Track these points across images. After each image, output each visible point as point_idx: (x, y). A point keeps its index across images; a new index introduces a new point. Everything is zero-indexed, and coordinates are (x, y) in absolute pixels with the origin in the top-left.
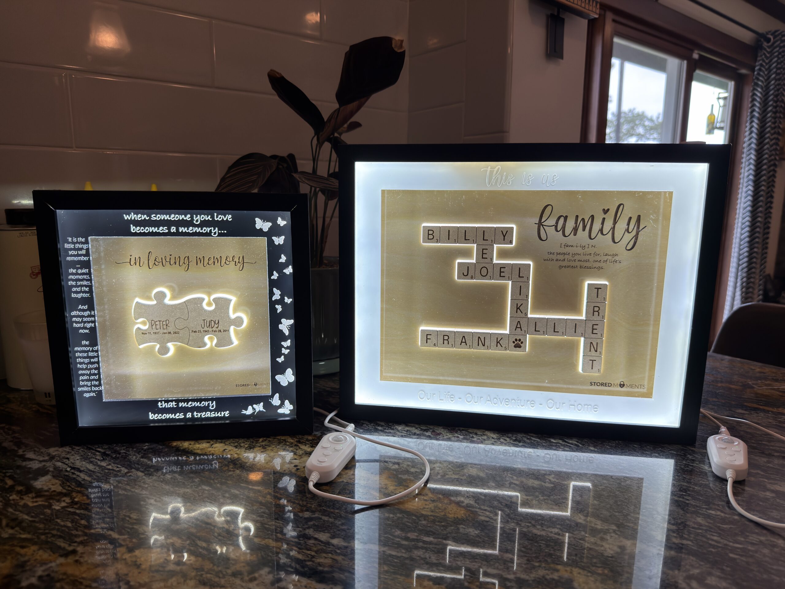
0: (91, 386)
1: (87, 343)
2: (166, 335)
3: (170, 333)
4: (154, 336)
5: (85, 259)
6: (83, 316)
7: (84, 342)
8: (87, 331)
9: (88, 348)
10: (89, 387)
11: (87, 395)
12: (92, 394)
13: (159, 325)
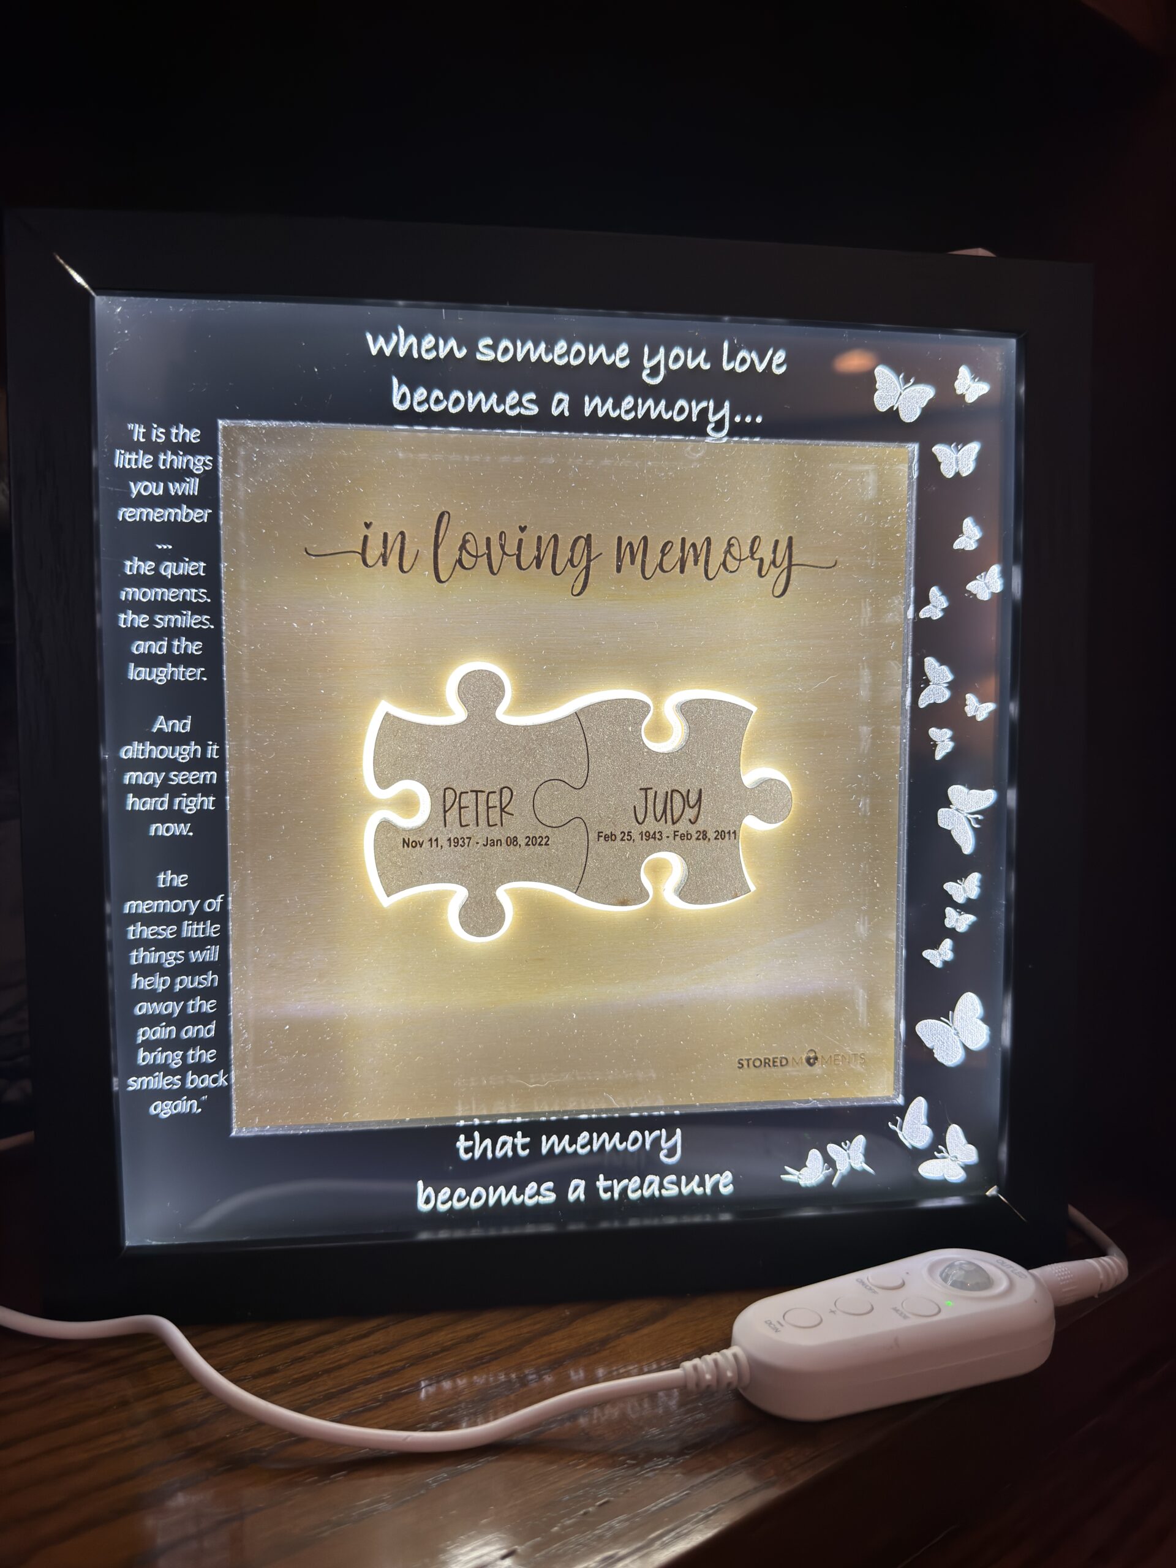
0: (182, 1071)
1: (180, 881)
2: (497, 849)
3: (513, 841)
4: (449, 853)
5: (199, 515)
6: (170, 765)
7: (166, 878)
8: (181, 829)
9: (182, 906)
10: (174, 1073)
11: (163, 1110)
12: (184, 1106)
13: (472, 807)
